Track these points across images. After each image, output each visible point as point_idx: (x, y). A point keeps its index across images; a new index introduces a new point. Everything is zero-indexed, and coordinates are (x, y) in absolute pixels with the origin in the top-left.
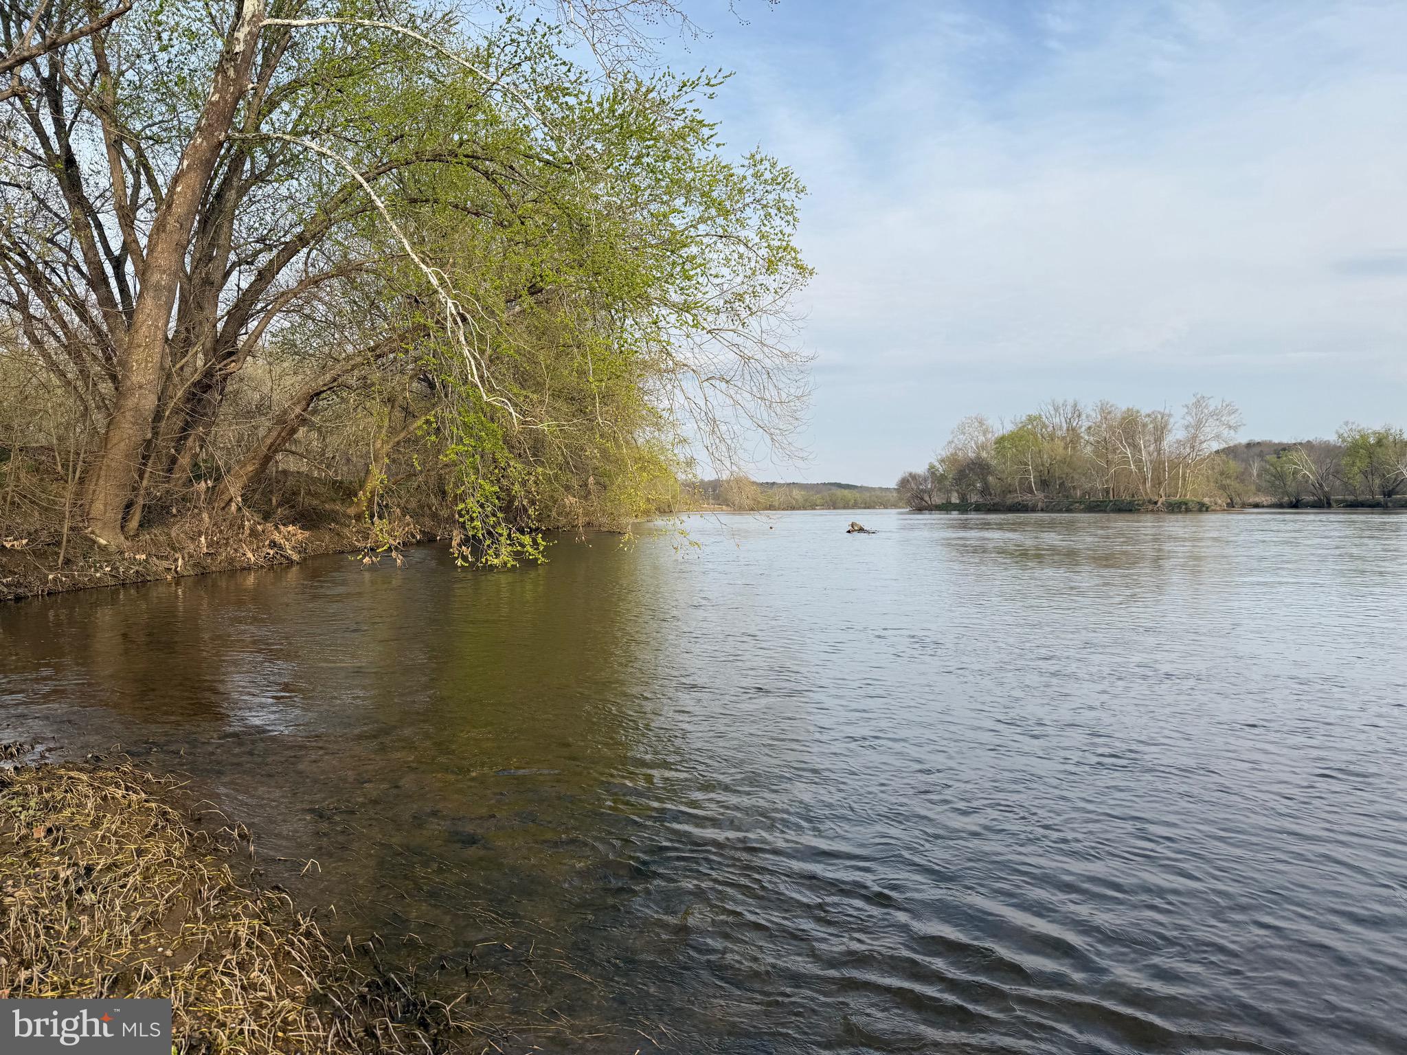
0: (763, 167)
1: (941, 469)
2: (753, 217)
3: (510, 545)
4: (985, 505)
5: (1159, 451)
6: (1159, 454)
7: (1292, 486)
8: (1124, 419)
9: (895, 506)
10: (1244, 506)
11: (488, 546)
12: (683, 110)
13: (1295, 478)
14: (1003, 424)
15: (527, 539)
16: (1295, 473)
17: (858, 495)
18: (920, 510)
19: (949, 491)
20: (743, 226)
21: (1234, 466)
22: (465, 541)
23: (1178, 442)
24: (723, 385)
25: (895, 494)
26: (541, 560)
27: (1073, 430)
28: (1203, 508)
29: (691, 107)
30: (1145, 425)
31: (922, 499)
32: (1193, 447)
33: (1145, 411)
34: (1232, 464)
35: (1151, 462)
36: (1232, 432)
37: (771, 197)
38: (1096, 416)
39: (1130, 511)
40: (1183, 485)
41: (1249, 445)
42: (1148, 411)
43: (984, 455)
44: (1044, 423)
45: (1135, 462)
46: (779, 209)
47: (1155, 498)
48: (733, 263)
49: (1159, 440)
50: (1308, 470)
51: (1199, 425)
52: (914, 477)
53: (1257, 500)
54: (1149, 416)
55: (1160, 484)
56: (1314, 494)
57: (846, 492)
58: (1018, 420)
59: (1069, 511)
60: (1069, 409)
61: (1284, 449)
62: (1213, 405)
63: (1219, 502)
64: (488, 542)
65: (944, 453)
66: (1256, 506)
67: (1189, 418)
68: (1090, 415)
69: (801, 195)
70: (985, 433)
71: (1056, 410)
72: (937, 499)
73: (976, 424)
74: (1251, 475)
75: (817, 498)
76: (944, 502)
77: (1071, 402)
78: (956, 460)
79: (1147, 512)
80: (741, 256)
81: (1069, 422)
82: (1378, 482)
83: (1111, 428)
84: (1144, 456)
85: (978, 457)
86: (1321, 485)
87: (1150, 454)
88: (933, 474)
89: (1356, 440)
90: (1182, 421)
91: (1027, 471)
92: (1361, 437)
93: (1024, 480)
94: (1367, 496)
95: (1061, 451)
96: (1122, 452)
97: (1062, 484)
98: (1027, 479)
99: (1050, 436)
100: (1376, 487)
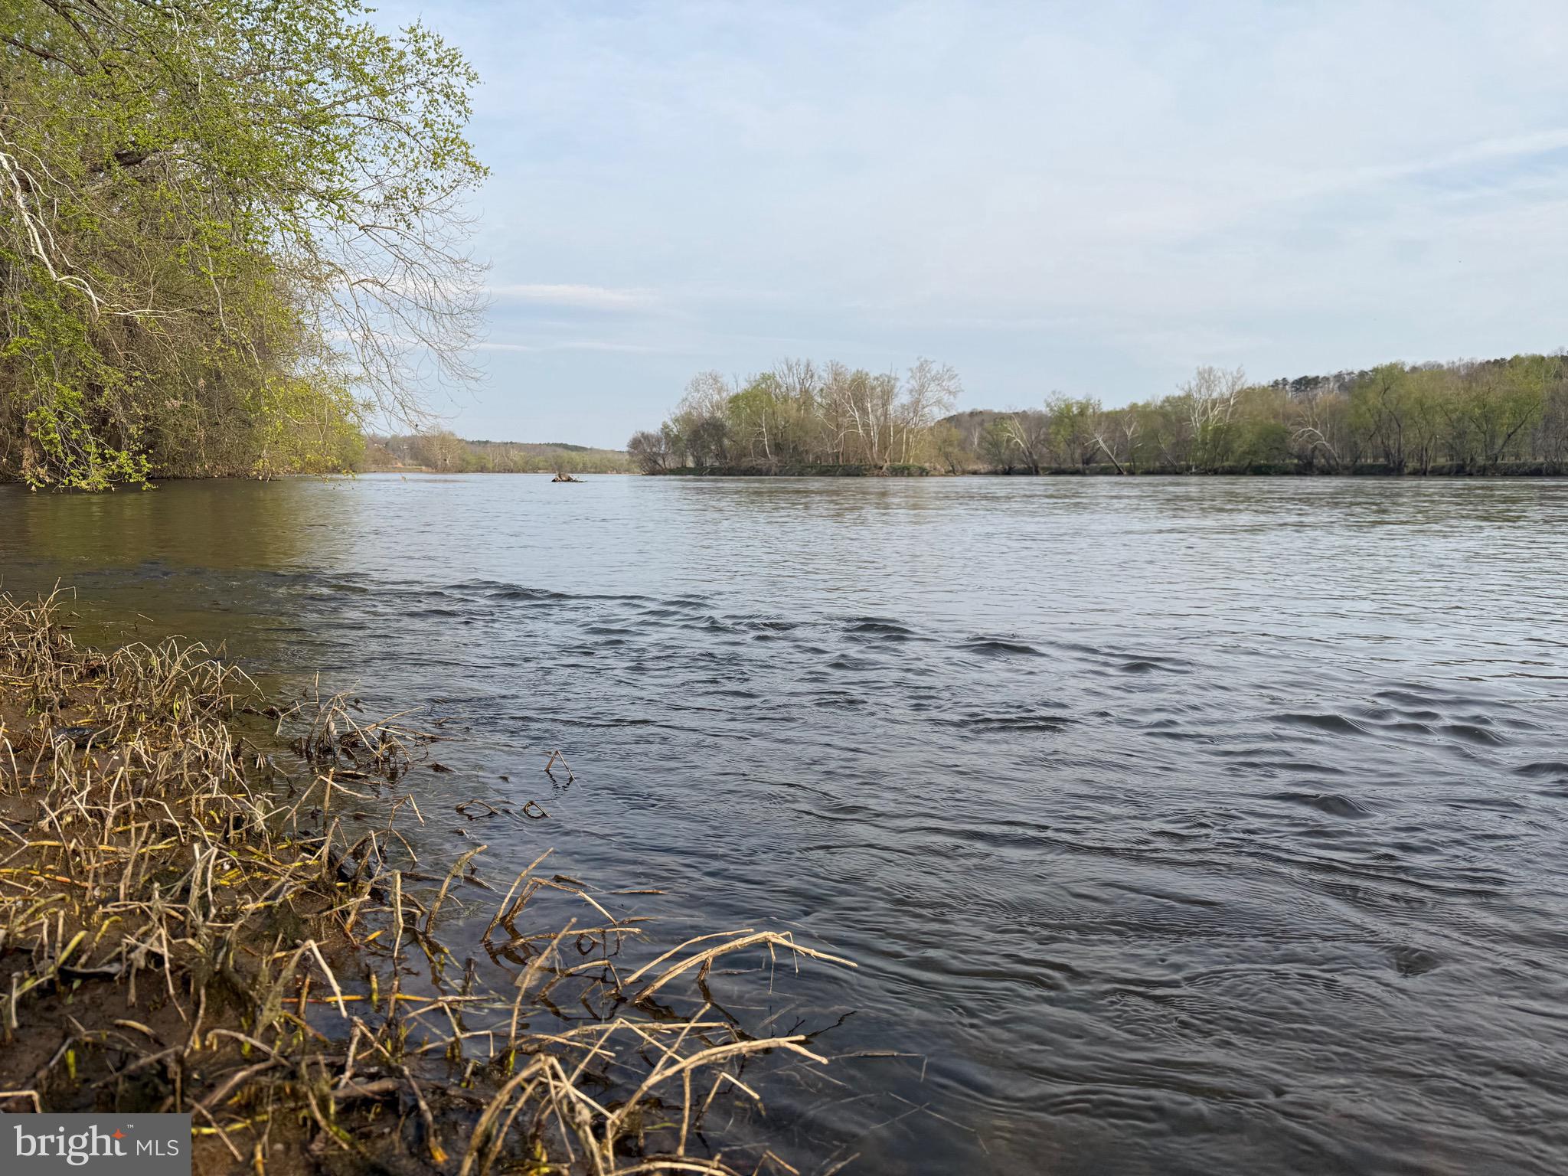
0: (426, 44)
1: (675, 429)
2: (416, 100)
4: (721, 468)
5: (885, 414)
6: (886, 418)
7: (1005, 454)
8: (853, 381)
9: (628, 471)
10: (964, 472)
11: (72, 464)
13: (1008, 446)
14: (737, 382)
16: (1009, 440)
17: (587, 458)
18: (653, 473)
19: (683, 455)
20: (404, 111)
21: (957, 434)
23: (903, 406)
24: (378, 289)
25: (627, 457)
27: (807, 391)
28: (923, 473)
30: (873, 388)
31: (655, 462)
32: (916, 412)
33: (872, 375)
34: (955, 432)
35: (878, 425)
37: (437, 81)
38: (827, 377)
39: (858, 475)
40: (907, 450)
41: (972, 414)
42: (877, 375)
43: (719, 414)
44: (777, 383)
45: (863, 425)
46: (447, 96)
47: (880, 463)
48: (393, 152)
49: (885, 404)
50: (1019, 437)
51: (922, 389)
52: (646, 437)
53: (975, 467)
54: (877, 379)
55: (886, 448)
56: (1024, 463)
57: (574, 454)
58: (752, 379)
60: (802, 369)
62: (935, 369)
63: (938, 467)
64: (71, 460)
65: (679, 412)
66: (975, 473)
67: (913, 382)
68: (822, 376)
69: (473, 83)
70: (720, 391)
71: (790, 369)
72: (671, 463)
73: (711, 381)
74: (972, 444)
75: (539, 460)
76: (679, 465)
77: (803, 362)
78: (690, 419)
79: (874, 475)
80: (401, 145)
81: (802, 384)
82: (1078, 452)
83: (841, 389)
84: (872, 419)
85: (713, 417)
86: (1030, 453)
87: (877, 418)
88: (667, 435)
89: (1062, 410)
90: (907, 386)
91: (761, 433)
92: (1066, 406)
93: (758, 443)
94: (1068, 465)
95: (794, 413)
96: (851, 416)
97: (795, 448)
98: (762, 441)
99: (784, 397)
100: (1077, 456)
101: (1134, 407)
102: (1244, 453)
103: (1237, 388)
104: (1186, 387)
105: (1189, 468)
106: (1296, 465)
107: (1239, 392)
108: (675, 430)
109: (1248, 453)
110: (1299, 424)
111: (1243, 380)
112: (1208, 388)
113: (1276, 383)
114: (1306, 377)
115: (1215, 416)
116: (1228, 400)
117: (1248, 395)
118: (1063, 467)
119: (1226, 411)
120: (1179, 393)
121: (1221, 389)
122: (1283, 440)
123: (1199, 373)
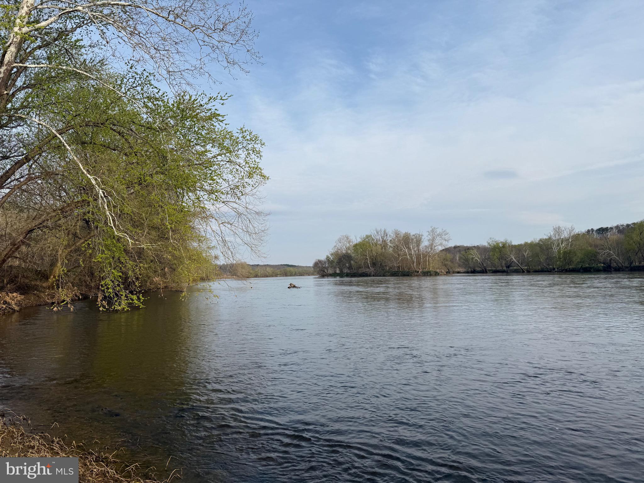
0: (246, 134)
2: (242, 154)
3: (126, 300)
4: (351, 273)
5: (418, 250)
7: (471, 265)
8: (404, 237)
9: (313, 274)
10: (454, 272)
11: (116, 301)
12: (210, 109)
13: (472, 261)
14: (356, 239)
15: (135, 297)
16: (472, 259)
17: (296, 270)
18: (323, 276)
19: (335, 268)
20: (238, 158)
21: (449, 256)
22: (105, 298)
23: (426, 246)
24: (229, 226)
25: (312, 269)
26: (141, 306)
27: (385, 241)
28: (437, 274)
29: (213, 108)
30: (412, 239)
31: (324, 271)
32: (431, 249)
33: (412, 234)
34: (448, 255)
35: (416, 254)
36: (446, 242)
37: (250, 146)
38: (393, 236)
39: (408, 275)
40: (429, 264)
41: (455, 247)
42: (414, 234)
43: (349, 252)
44: (373, 238)
45: (409, 254)
46: (253, 151)
47: (418, 270)
48: (234, 173)
49: (418, 245)
50: (477, 257)
51: (433, 239)
52: (320, 261)
53: (459, 270)
54: (414, 235)
55: (419, 264)
56: (480, 268)
57: (291, 269)
58: (362, 237)
59: (384, 276)
60: (383, 232)
61: (468, 249)
62: (439, 231)
63: (443, 271)
64: (116, 299)
65: (333, 251)
66: (458, 272)
67: (429, 236)
68: (391, 235)
69: (263, 146)
70: (349, 242)
71: (377, 233)
72: (330, 271)
73: (346, 239)
74: (456, 260)
75: (278, 271)
76: (334, 272)
77: (383, 230)
78: (338, 254)
79: (415, 276)
80: (237, 170)
81: (383, 238)
82: (504, 262)
83: (399, 241)
84: (413, 252)
85: (347, 253)
86: (483, 264)
87: (415, 251)
88: (328, 260)
89: (495, 245)
90: (427, 238)
91: (367, 259)
92: (497, 244)
93: (366, 263)
94: (500, 268)
95: (380, 250)
96: (404, 251)
97: (381, 264)
98: (367, 262)
99: (375, 244)
100: (503, 264)
101: (526, 244)
102: (578, 262)
103: (572, 234)
104: (549, 235)
105: (554, 269)
106: (603, 267)
107: (573, 236)
108: (331, 258)
109: (580, 262)
110: (602, 249)
111: (575, 231)
112: (559, 235)
113: (589, 231)
114: (602, 228)
115: (563, 247)
116: (569, 240)
117: (577, 237)
118: (498, 269)
119: (568, 244)
120: (545, 237)
121: (565, 235)
122: (595, 256)
123: (554, 229)
